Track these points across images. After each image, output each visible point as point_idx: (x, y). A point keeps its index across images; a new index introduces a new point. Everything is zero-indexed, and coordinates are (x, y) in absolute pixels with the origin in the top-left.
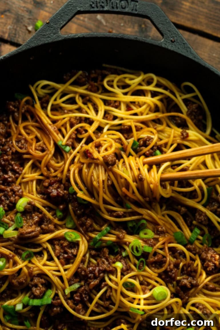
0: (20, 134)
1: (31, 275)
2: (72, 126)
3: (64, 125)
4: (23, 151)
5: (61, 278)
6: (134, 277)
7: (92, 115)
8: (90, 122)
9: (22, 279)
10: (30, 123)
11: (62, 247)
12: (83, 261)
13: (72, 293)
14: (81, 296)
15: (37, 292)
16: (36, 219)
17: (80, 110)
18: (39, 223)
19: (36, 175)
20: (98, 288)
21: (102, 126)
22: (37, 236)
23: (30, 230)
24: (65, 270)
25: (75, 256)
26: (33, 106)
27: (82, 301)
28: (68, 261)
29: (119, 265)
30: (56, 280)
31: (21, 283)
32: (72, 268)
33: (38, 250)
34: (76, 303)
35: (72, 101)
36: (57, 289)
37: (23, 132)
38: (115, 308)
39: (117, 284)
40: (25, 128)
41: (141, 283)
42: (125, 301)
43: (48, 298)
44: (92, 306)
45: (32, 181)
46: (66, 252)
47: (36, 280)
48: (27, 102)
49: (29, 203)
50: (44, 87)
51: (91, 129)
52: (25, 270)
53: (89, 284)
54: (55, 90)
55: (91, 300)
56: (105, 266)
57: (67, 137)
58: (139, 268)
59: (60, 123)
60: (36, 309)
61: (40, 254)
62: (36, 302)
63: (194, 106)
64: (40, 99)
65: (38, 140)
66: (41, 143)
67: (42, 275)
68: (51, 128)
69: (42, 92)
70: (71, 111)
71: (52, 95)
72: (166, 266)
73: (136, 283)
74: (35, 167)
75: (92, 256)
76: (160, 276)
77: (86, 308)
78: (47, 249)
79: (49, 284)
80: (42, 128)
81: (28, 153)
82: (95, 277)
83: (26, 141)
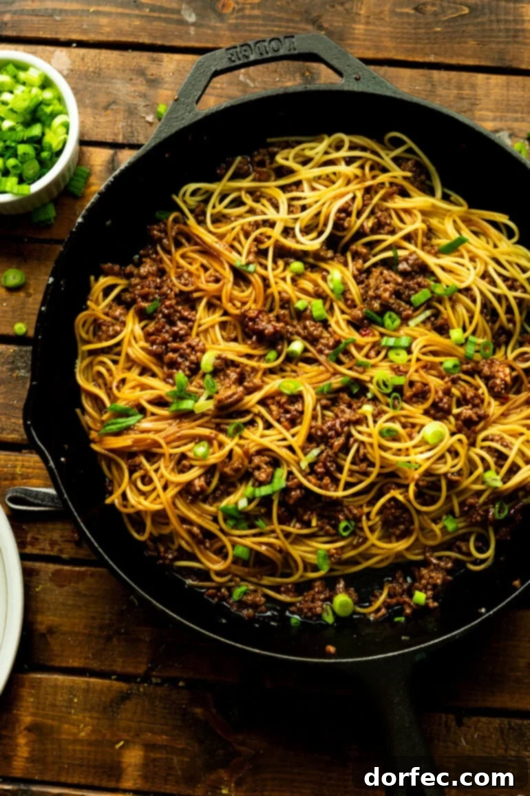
0: (179, 266)
1: (249, 456)
2: (247, 235)
3: (236, 238)
4: (190, 288)
5: (290, 448)
6: (392, 419)
7: (271, 214)
8: (272, 225)
9: (236, 463)
10: (187, 248)
11: (280, 405)
12: (314, 418)
13: (312, 465)
14: (325, 466)
15: (262, 476)
16: (233, 375)
17: (252, 211)
18: (240, 380)
19: (217, 317)
20: (345, 449)
21: (290, 225)
22: (240, 400)
23: (229, 392)
24: (293, 436)
25: (302, 413)
26: (185, 224)
27: (328, 473)
28: (293, 422)
29: (368, 409)
30: (285, 453)
31: (237, 470)
32: (302, 430)
33: (248, 418)
34: (320, 477)
35: (238, 202)
36: (288, 464)
37: (182, 262)
38: (375, 471)
39: (370, 435)
40: (183, 256)
41: (404, 426)
42: (387, 455)
43: (280, 481)
44: (344, 477)
45: (213, 327)
46: (287, 411)
47: (257, 460)
48: (176, 221)
49: (219, 358)
50: (194, 193)
51: (276, 233)
52: (238, 450)
53: (331, 447)
54: (209, 194)
55: (340, 469)
56: (348, 415)
57: (245, 252)
58: (394, 407)
59: (229, 237)
60: (266, 501)
61: (252, 423)
62: (264, 491)
63: (410, 164)
64: (192, 211)
65: (206, 269)
66: (211, 271)
67: (263, 451)
68: (220, 246)
69: (192, 201)
70: (240, 216)
71: (206, 201)
72: (432, 397)
73: (397, 426)
74: (211, 307)
75: (324, 408)
76: (426, 413)
77: (336, 481)
78: (259, 415)
79: (276, 462)
80: (207, 251)
81: (198, 290)
82: (338, 435)
83: (190, 274)
